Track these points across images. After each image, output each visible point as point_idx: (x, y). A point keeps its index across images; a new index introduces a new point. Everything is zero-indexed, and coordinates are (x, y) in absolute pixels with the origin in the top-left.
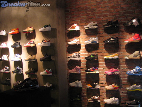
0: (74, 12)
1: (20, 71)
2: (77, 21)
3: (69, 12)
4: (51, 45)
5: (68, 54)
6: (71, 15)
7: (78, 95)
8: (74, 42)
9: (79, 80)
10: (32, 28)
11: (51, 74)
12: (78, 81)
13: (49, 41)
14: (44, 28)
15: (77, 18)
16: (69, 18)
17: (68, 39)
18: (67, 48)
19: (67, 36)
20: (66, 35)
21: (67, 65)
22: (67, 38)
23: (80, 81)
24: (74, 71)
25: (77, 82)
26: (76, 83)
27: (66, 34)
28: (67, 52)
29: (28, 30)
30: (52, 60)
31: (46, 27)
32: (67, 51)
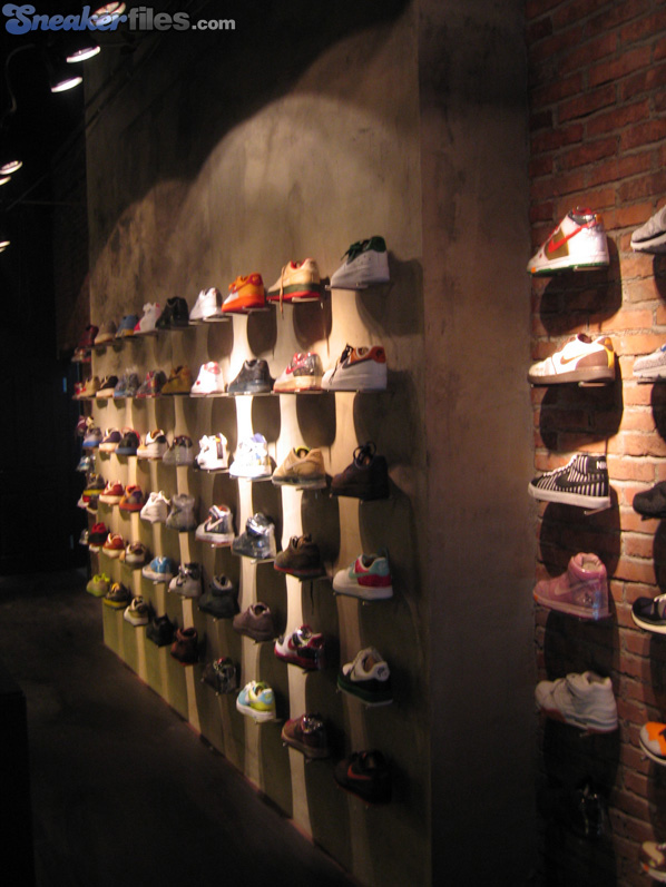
0: (584, 121)
1: (260, 543)
2: (599, 189)
3: (555, 124)
4: (390, 383)
5: (543, 453)
6: (562, 150)
7: (586, 791)
8: (564, 362)
9: (602, 673)
10: (306, 267)
11: (385, 593)
12: (585, 675)
13: (378, 354)
14: (348, 263)
15: (601, 163)
16: (549, 177)
17: (545, 339)
18: (539, 408)
19: (538, 316)
20: (533, 310)
21: (536, 542)
22: (541, 329)
23: (608, 682)
24: (558, 591)
25: (580, 682)
26: (570, 691)
27: (533, 299)
28: (541, 443)
29: (286, 284)
30: (399, 492)
31: (354, 257)
32: (538, 431)
